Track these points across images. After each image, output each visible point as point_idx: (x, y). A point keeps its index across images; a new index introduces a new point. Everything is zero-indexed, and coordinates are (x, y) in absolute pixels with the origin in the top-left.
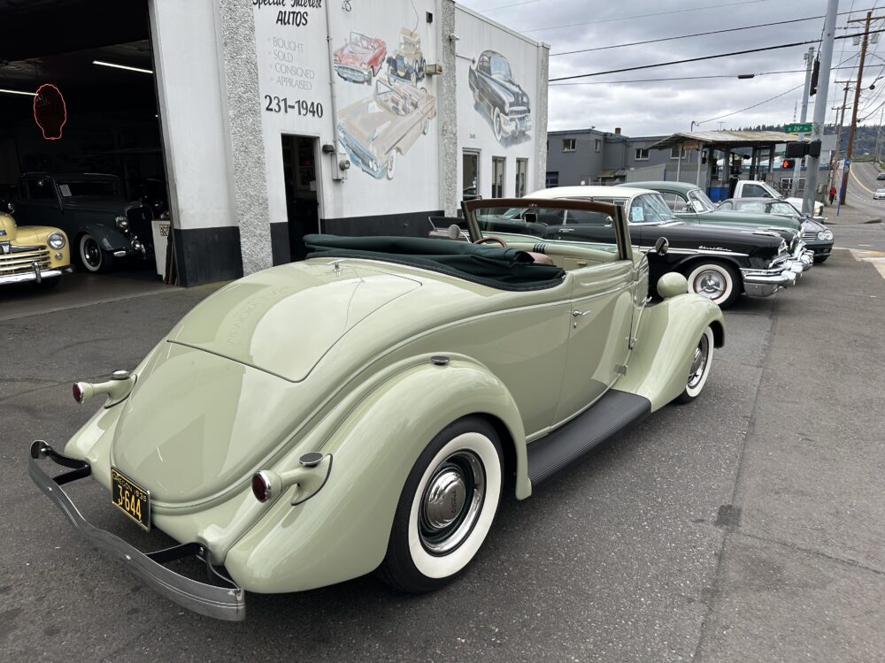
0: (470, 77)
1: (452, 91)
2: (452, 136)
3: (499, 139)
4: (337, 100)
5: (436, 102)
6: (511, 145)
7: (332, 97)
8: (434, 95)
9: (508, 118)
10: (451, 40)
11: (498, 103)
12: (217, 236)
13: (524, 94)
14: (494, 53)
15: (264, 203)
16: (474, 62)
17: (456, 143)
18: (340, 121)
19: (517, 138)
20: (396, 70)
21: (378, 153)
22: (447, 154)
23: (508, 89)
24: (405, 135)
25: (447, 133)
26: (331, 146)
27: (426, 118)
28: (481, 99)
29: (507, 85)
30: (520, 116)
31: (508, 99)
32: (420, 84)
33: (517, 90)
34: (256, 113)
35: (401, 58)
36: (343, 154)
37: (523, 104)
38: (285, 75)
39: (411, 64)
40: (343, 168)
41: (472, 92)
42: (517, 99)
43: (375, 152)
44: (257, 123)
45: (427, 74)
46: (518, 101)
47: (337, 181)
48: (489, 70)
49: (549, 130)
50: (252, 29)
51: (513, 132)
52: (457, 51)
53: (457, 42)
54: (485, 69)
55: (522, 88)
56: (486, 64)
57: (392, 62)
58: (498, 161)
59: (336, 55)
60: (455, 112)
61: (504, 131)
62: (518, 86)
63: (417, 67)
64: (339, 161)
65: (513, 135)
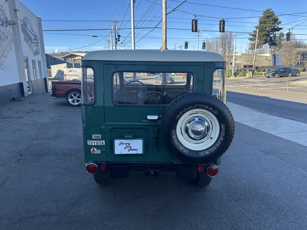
0: (21, 27)
1: (19, 32)
2: (21, 51)
3: (32, 53)
5: (13, 36)
6: (36, 56)
8: (12, 33)
9: (34, 45)
10: (15, 10)
11: (30, 39)
13: (36, 36)
14: (27, 18)
16: (22, 21)
17: (22, 54)
23: (32, 34)
24: (5, 50)
25: (18, 49)
27: (11, 43)
28: (25, 36)
29: (32, 31)
30: (36, 44)
31: (33, 37)
32: (8, 28)
33: (34, 34)
37: (37, 40)
39: (3, 19)
41: (23, 33)
42: (35, 38)
45: (9, 24)
48: (26, 26)
51: (36, 50)
52: (17, 16)
53: (17, 12)
54: (25, 24)
55: (36, 33)
56: (25, 23)
58: (34, 62)
60: (20, 41)
61: (34, 50)
62: (34, 32)
63: (5, 20)
65: (36, 52)
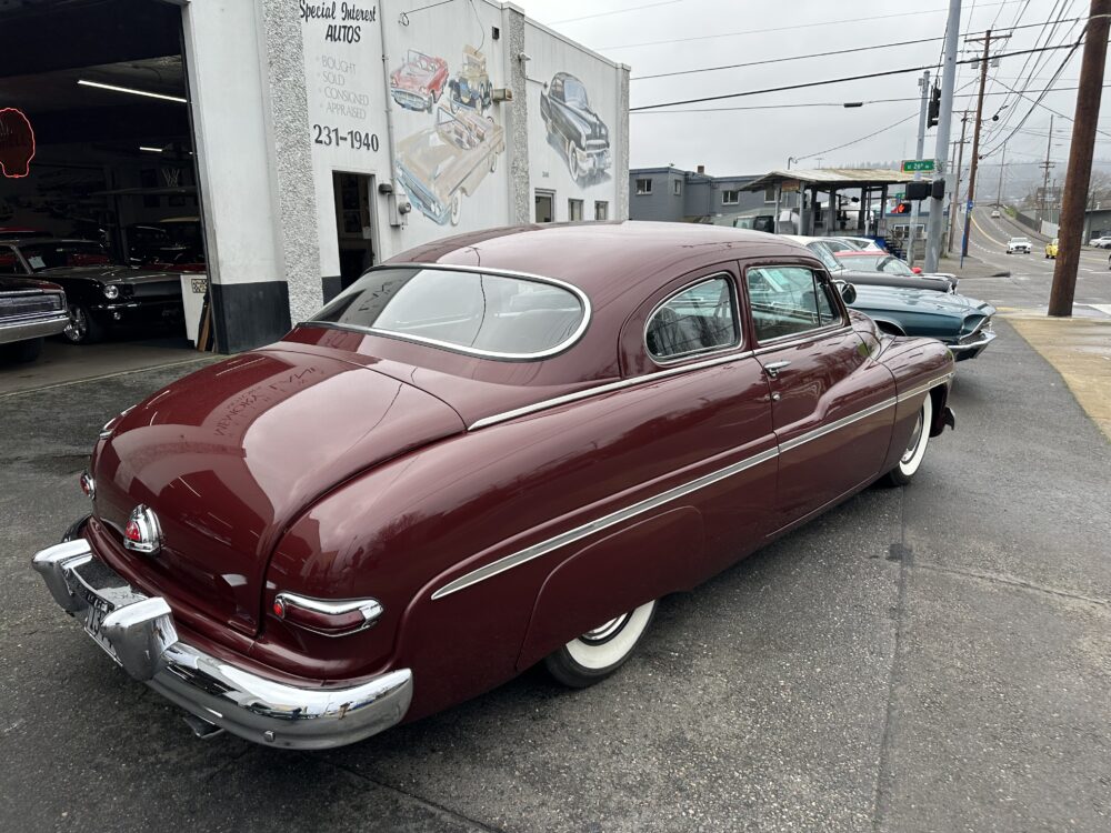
0: (541, 104)
1: (523, 120)
2: (523, 174)
3: (575, 178)
4: (395, 131)
5: (505, 134)
6: (589, 185)
7: (389, 127)
8: (503, 125)
9: (585, 153)
10: (520, 60)
11: (574, 136)
12: (261, 293)
13: (602, 125)
14: (568, 75)
15: (315, 254)
16: (546, 86)
17: (528, 183)
18: (398, 156)
19: (595, 177)
20: (460, 96)
21: (441, 194)
22: (518, 195)
23: (583, 118)
24: (470, 173)
25: (517, 170)
26: (388, 185)
27: (493, 153)
28: (554, 130)
29: (583, 113)
30: (598, 151)
31: (585, 130)
32: (486, 113)
33: (594, 120)
34: (304, 145)
35: (464, 81)
36: (402, 195)
37: (601, 137)
38: (336, 101)
39: (476, 88)
40: (403, 212)
41: (543, 122)
42: (594, 131)
43: (437, 192)
44: (306, 158)
45: (494, 101)
46: (596, 133)
47: (396, 227)
48: (562, 96)
49: (631, 168)
50: (300, 47)
51: (591, 170)
52: (528, 72)
53: (527, 62)
54: (558, 95)
55: (600, 118)
56: (559, 89)
57: (455, 86)
58: (575, 205)
59: (392, 78)
60: (526, 146)
61: (581, 169)
62: (595, 115)
63: (482, 92)
64: (398, 203)
65: (591, 174)
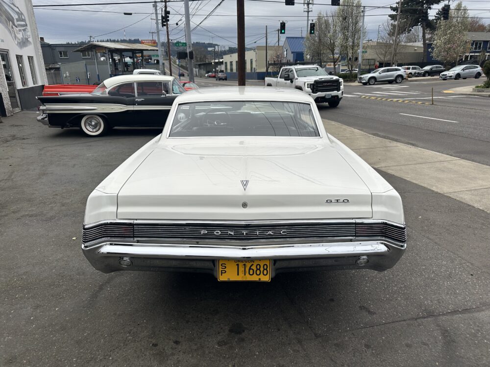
3: (16, 43)
6: (23, 47)
9: (17, 29)
11: (10, 19)
13: (22, 14)
19: (24, 43)
23: (13, 9)
29: (12, 6)
30: (23, 28)
31: (15, 17)
33: (17, 10)
37: (23, 20)
42: (19, 17)
51: (22, 39)
55: (20, 9)
58: (19, 58)
61: (17, 38)
62: (17, 8)
65: (22, 41)
